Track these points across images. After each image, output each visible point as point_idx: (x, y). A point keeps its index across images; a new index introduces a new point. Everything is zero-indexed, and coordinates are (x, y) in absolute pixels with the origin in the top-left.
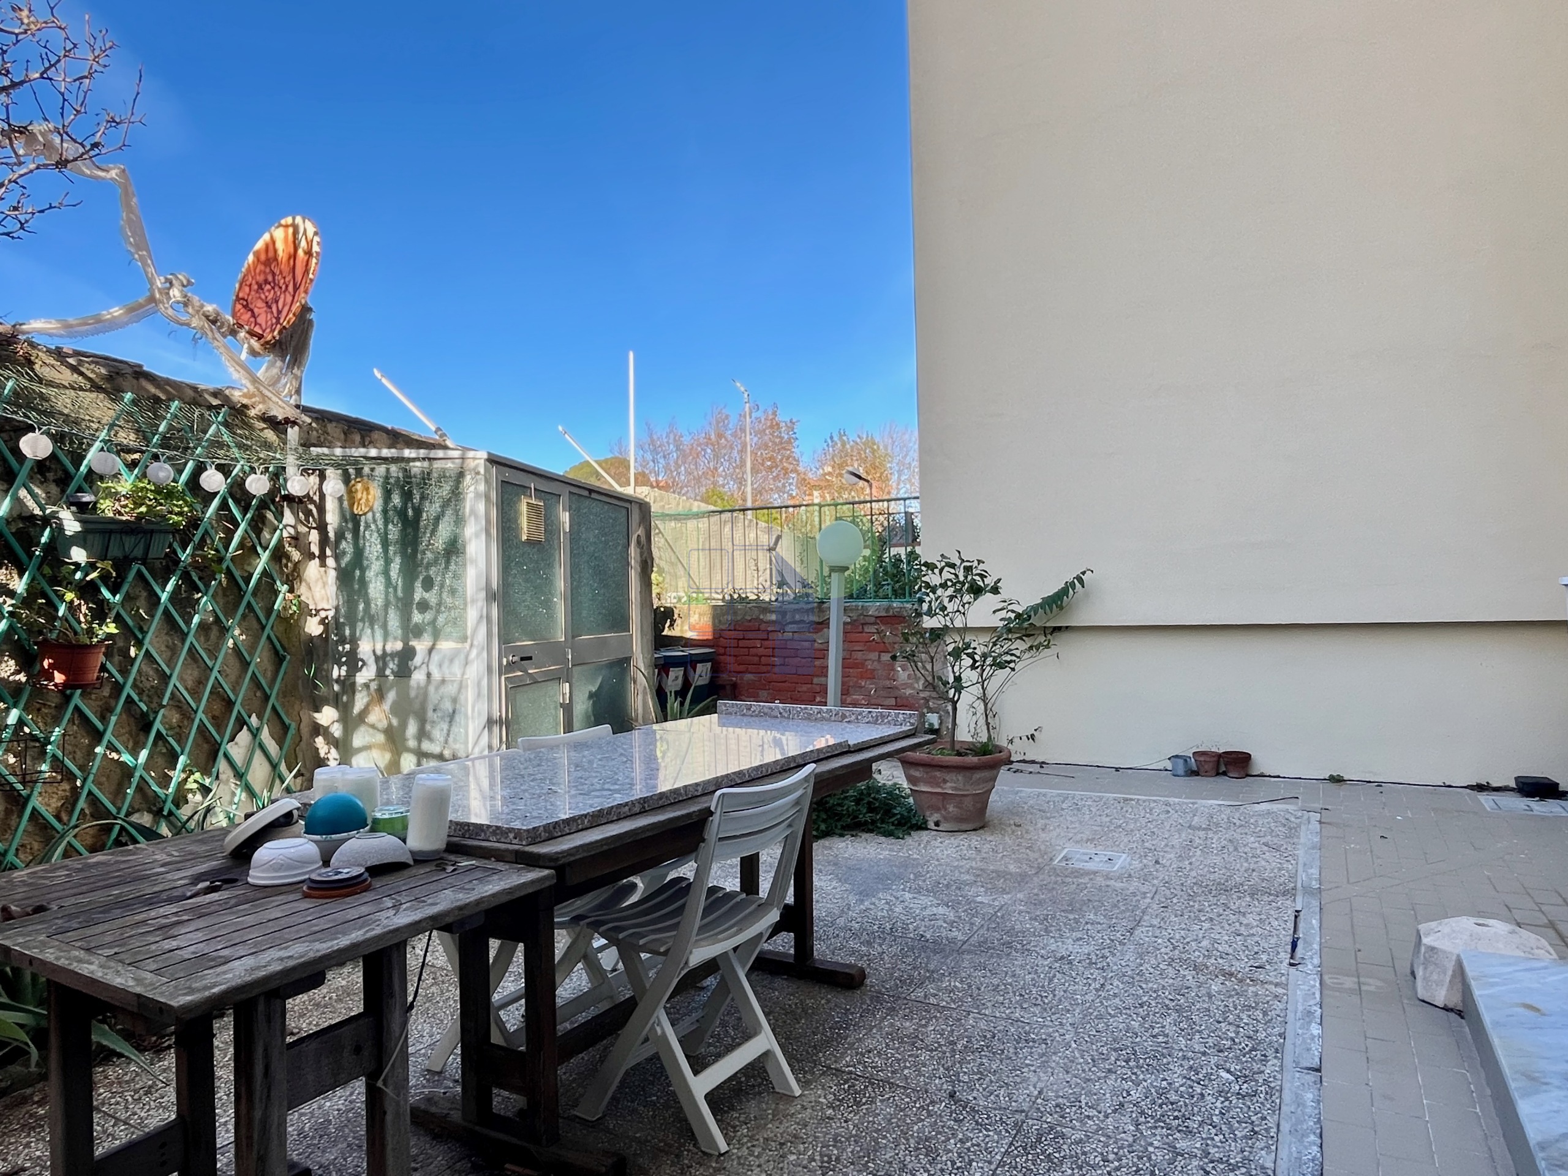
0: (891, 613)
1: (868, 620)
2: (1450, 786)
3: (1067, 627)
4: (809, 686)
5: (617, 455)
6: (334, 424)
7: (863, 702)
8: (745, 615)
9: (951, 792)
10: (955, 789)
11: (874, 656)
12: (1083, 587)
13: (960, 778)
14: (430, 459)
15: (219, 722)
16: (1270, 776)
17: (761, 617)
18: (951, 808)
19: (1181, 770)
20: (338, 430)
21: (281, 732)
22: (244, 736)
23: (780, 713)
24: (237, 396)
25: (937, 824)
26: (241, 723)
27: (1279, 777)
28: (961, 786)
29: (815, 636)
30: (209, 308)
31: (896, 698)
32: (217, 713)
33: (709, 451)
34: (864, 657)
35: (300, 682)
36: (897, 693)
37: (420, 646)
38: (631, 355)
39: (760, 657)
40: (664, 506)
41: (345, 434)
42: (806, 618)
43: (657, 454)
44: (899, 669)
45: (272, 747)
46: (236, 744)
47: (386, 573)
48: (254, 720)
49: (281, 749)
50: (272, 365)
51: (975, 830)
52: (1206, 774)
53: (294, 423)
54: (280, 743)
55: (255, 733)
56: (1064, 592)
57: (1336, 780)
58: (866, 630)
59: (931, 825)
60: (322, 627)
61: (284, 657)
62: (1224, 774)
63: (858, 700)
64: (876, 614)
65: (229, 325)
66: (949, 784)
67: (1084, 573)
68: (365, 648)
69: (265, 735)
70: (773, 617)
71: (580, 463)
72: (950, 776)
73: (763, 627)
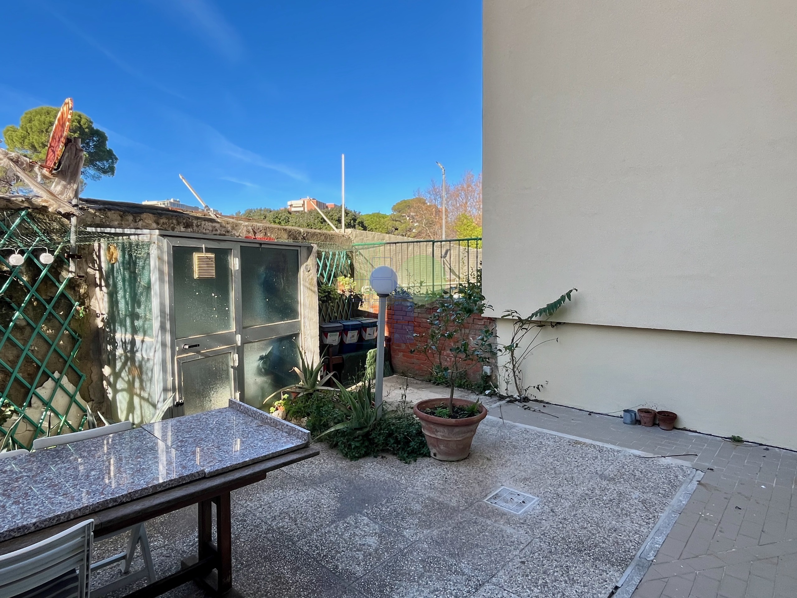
3: (564, 323)
5: (417, 197)
6: (113, 212)
9: (440, 438)
10: (443, 436)
12: (570, 300)
13: (446, 431)
14: (138, 235)
15: (31, 377)
16: (690, 431)
18: (442, 447)
19: (628, 420)
20: (116, 215)
21: (76, 379)
22: (49, 384)
24: (39, 202)
25: (435, 455)
26: (46, 376)
27: (696, 432)
28: (447, 435)
30: (13, 154)
32: (31, 372)
33: (463, 194)
35: (91, 352)
37: (138, 338)
38: (343, 156)
40: (363, 239)
41: (121, 216)
43: (437, 195)
44: (471, 339)
45: (70, 388)
46: (43, 388)
47: (125, 297)
48: (56, 375)
49: (76, 388)
50: (58, 184)
51: (458, 461)
52: (645, 424)
53: (74, 215)
54: (76, 384)
55: (57, 382)
56: (559, 302)
57: (737, 440)
59: (432, 455)
60: (102, 323)
61: (78, 340)
62: (658, 425)
65: (27, 163)
66: (439, 433)
67: (571, 291)
68: (119, 336)
69: (65, 381)
71: (401, 201)
72: (440, 429)
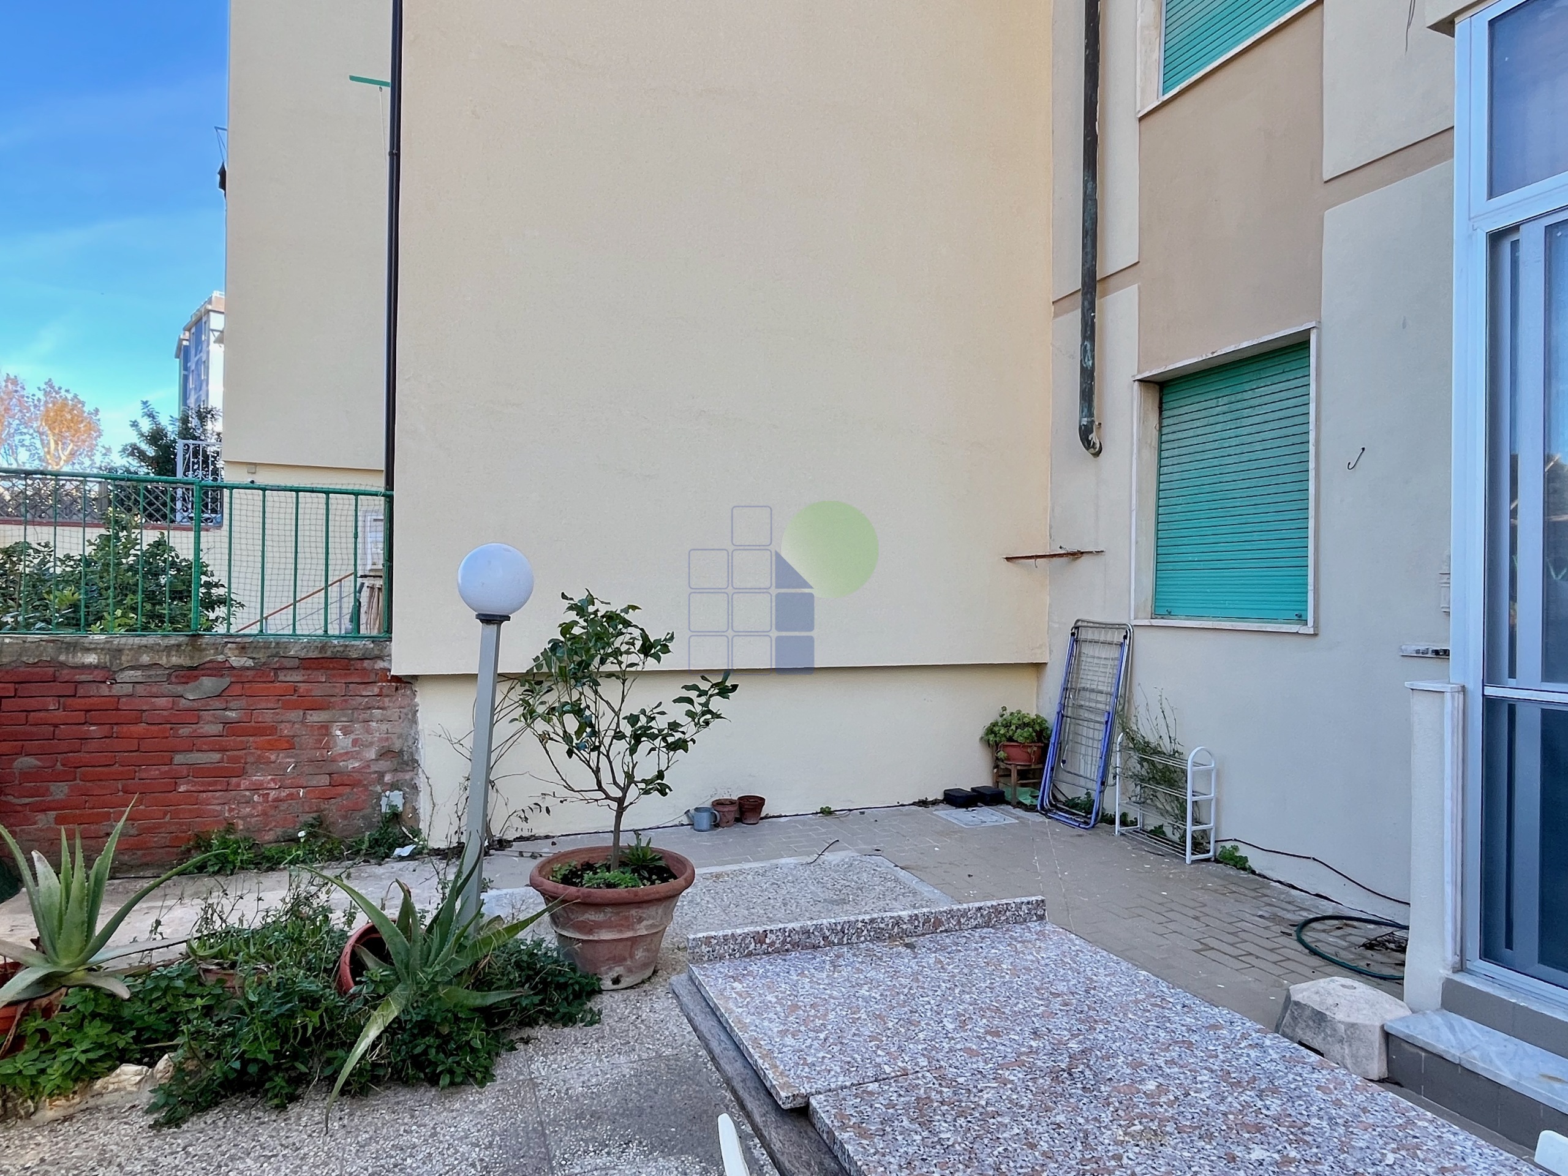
0: (329, 654)
1: (287, 663)
2: (902, 805)
4: (166, 768)
7: (272, 785)
8: (20, 655)
11: (295, 715)
17: (62, 658)
23: (825, 938)
25: (616, 981)
29: (179, 689)
31: (330, 774)
34: (279, 718)
36: (333, 768)
39: (56, 726)
42: (164, 661)
44: (339, 733)
52: (728, 824)
57: (826, 812)
58: (281, 678)
63: (261, 783)
64: (303, 655)
70: (91, 659)
73: (65, 674)
